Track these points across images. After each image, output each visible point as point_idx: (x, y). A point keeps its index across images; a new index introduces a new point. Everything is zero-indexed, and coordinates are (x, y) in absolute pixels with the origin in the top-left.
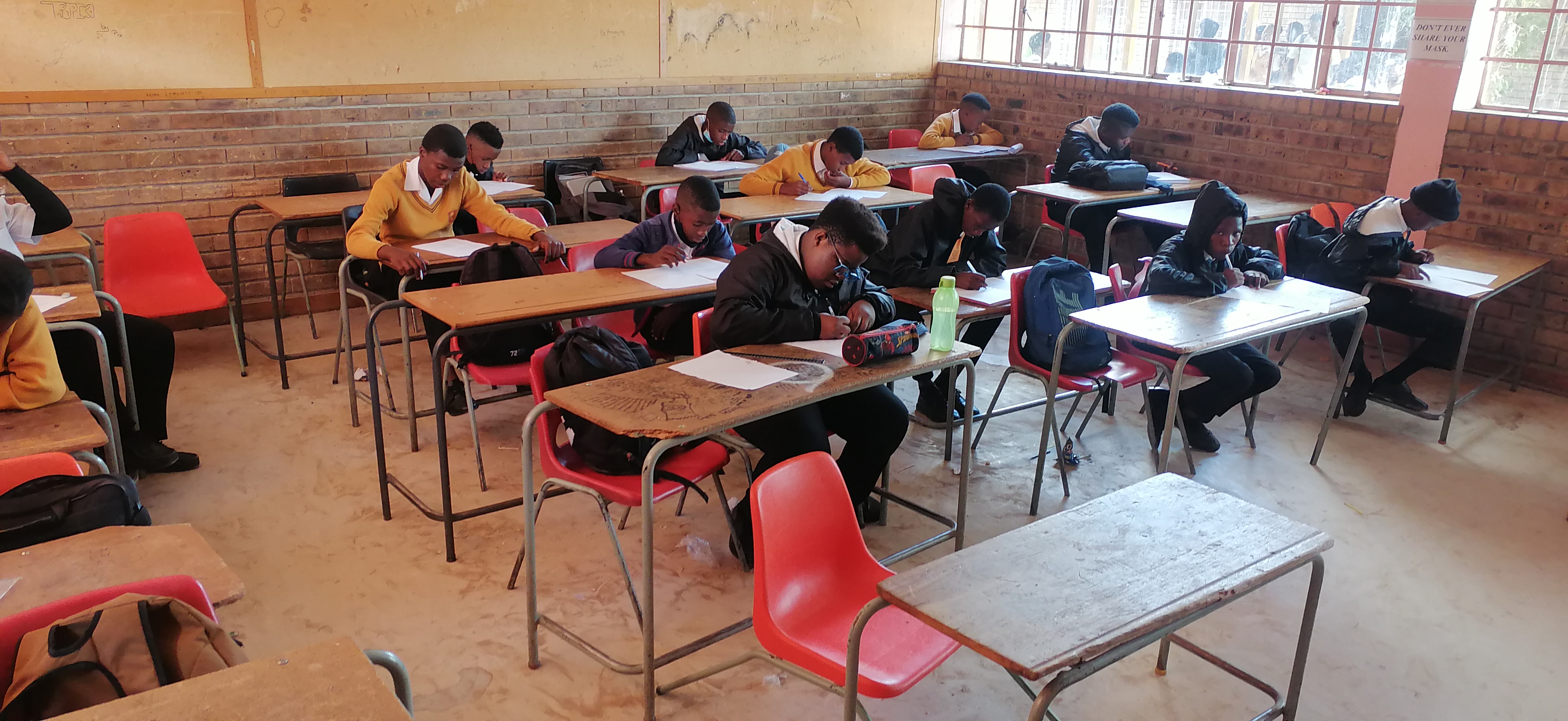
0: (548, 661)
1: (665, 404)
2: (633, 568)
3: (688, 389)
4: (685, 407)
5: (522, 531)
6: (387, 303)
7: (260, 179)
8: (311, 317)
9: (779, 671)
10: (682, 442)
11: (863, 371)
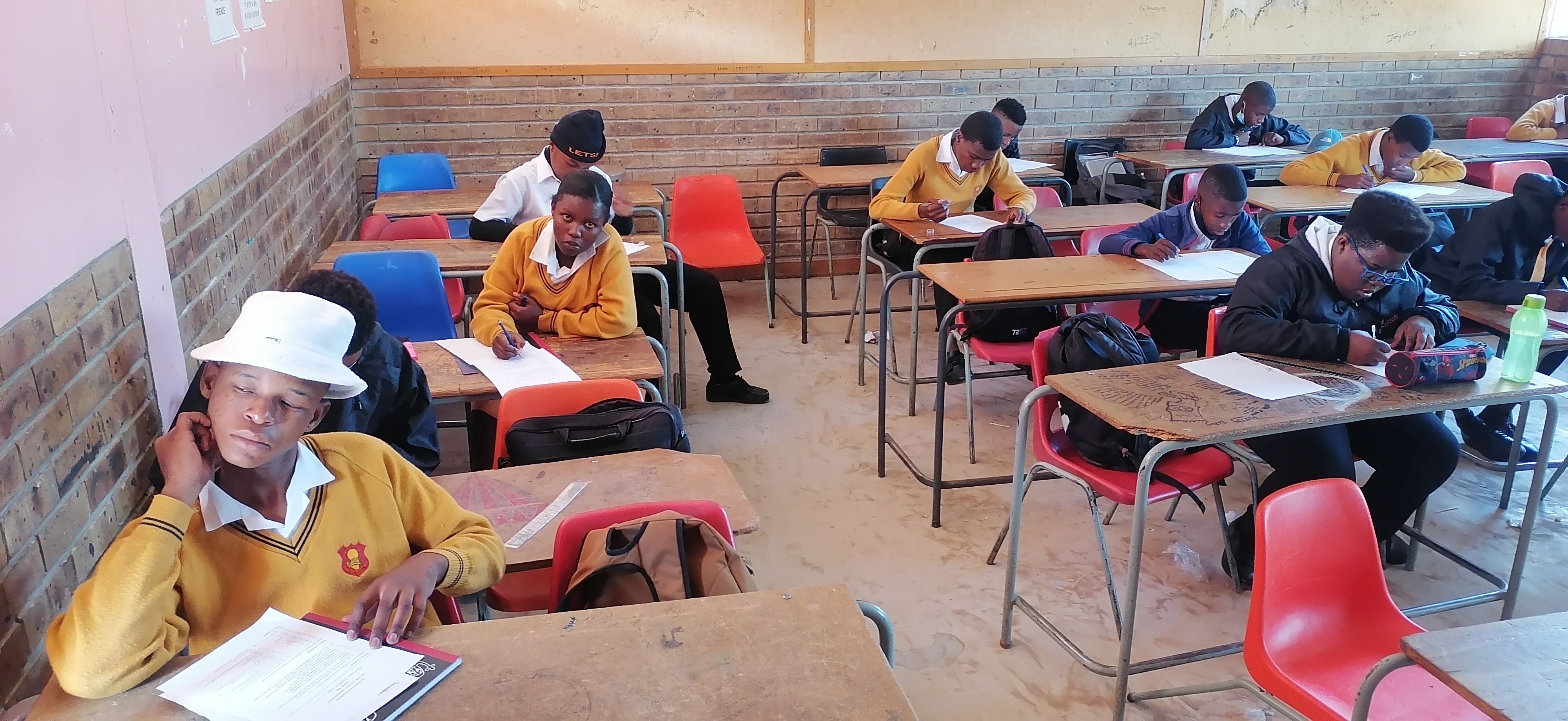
0: (1019, 643)
1: (1170, 404)
2: (1114, 566)
3: (1197, 391)
4: (1193, 410)
5: (1007, 510)
6: (903, 273)
7: (802, 148)
8: (832, 279)
9: (1265, 705)
10: (1185, 446)
11: (1409, 394)
